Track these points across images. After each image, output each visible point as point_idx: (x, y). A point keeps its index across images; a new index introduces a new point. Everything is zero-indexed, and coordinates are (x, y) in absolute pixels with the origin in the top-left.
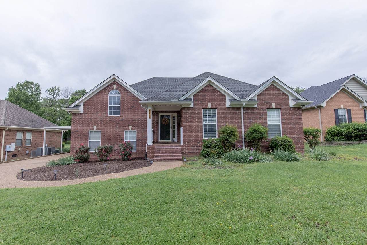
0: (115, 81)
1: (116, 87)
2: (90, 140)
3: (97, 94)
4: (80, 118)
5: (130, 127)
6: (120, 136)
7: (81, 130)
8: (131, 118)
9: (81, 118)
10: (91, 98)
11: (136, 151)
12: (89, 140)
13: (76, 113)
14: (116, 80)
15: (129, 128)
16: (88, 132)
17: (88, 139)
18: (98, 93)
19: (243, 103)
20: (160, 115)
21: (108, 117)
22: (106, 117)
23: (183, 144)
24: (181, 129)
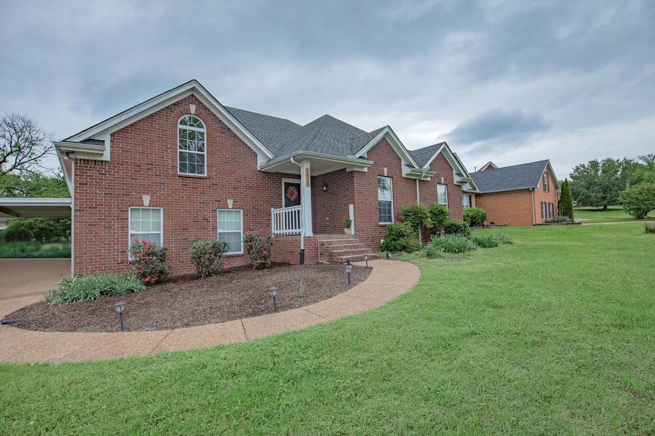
0: (192, 95)
1: (196, 110)
2: (133, 232)
3: (148, 117)
4: (103, 174)
5: (230, 203)
6: (209, 222)
7: (105, 205)
8: (231, 184)
9: (105, 174)
10: (132, 125)
11: (242, 252)
12: (131, 232)
13: (88, 160)
14: (195, 94)
15: (227, 204)
16: (128, 211)
17: (128, 227)
18: (151, 115)
19: (422, 173)
20: (284, 180)
21: (180, 177)
22: (173, 176)
23: (355, 233)
24: (351, 207)
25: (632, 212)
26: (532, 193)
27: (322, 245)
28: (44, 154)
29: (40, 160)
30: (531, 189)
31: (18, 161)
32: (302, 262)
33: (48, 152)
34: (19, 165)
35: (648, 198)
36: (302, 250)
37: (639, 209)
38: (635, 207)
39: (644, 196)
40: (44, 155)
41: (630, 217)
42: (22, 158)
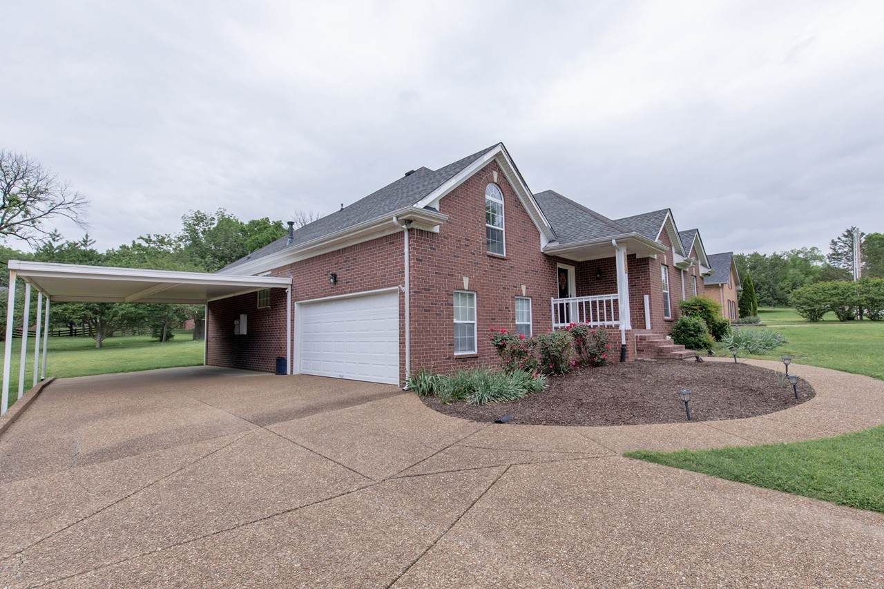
0: (495, 160)
1: (498, 178)
2: (455, 321)
5: (524, 289)
6: (510, 311)
8: (524, 267)
9: (435, 249)
13: (422, 231)
15: (522, 291)
16: (453, 295)
17: (453, 315)
21: (488, 256)
22: (483, 255)
23: (652, 328)
24: (646, 297)
25: (805, 315)
26: (721, 290)
27: (640, 339)
28: (49, 212)
29: (40, 222)
30: (720, 285)
31: (5, 221)
32: (622, 358)
33: (56, 211)
34: (6, 227)
35: (824, 299)
36: (623, 345)
37: (814, 310)
38: (809, 308)
39: (820, 297)
40: (49, 215)
41: (802, 319)
42: (11, 218)
